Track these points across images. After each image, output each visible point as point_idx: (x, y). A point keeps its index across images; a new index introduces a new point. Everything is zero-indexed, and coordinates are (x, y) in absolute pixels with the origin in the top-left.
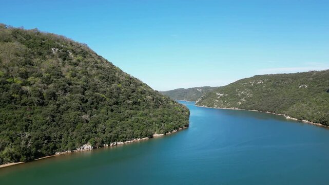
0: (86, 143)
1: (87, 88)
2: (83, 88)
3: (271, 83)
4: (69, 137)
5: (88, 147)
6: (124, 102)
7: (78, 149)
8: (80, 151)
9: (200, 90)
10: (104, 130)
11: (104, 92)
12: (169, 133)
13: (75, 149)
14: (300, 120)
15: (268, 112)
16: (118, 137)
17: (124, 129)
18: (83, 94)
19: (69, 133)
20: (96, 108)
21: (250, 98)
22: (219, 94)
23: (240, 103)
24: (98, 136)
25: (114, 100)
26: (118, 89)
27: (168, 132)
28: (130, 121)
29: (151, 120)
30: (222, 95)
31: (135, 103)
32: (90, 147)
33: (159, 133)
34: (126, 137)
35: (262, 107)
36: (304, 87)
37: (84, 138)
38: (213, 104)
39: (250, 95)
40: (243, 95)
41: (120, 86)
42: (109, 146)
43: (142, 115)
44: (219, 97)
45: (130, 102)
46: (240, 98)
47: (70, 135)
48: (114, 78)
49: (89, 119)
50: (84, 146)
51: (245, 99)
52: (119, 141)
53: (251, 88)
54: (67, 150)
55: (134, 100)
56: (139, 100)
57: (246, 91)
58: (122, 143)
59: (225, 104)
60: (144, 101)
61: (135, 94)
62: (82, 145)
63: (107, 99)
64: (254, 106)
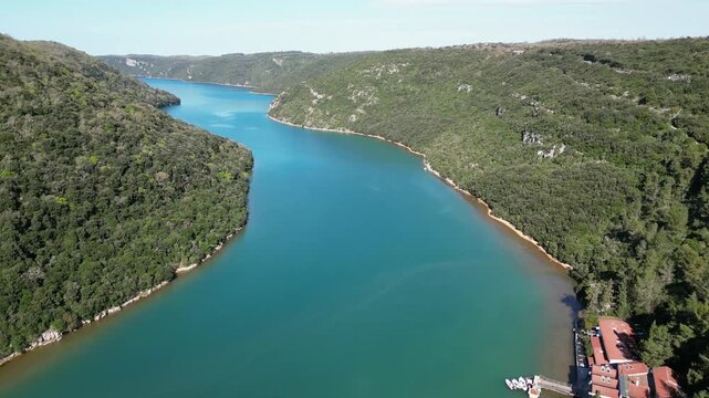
0: (47, 327)
1: (21, 186)
2: (13, 189)
3: (414, 73)
4: (12, 327)
5: (52, 335)
6: (109, 204)
7: (34, 345)
8: (38, 347)
9: (280, 63)
10: (79, 293)
11: (63, 190)
12: (208, 256)
13: (28, 346)
14: (443, 179)
15: (399, 144)
16: (107, 299)
17: (119, 278)
18: (17, 206)
19: (8, 318)
20: (52, 236)
21: (375, 107)
22: (315, 94)
23: (354, 118)
24: (68, 310)
25: (87, 205)
26: (92, 169)
27: (205, 256)
28: (127, 255)
29: (169, 240)
30: (320, 96)
31: (132, 201)
32: (57, 334)
33: (188, 265)
34: (124, 296)
35: (391, 133)
36: (466, 89)
37: (40, 321)
38: (303, 118)
39: (373, 100)
40: (362, 100)
41: (93, 159)
42: (93, 320)
43: (150, 231)
44: (315, 102)
45: (123, 199)
46: (356, 107)
47: (12, 320)
48: (78, 138)
49: (43, 275)
50: (44, 335)
51: (365, 108)
52: (111, 307)
53: (377, 84)
54: (13, 352)
55: (130, 193)
56: (141, 190)
57: (365, 90)
58: (118, 308)
59: (326, 118)
60: (152, 188)
61: (130, 177)
62: (40, 335)
63: (72, 206)
64: (378, 128)
